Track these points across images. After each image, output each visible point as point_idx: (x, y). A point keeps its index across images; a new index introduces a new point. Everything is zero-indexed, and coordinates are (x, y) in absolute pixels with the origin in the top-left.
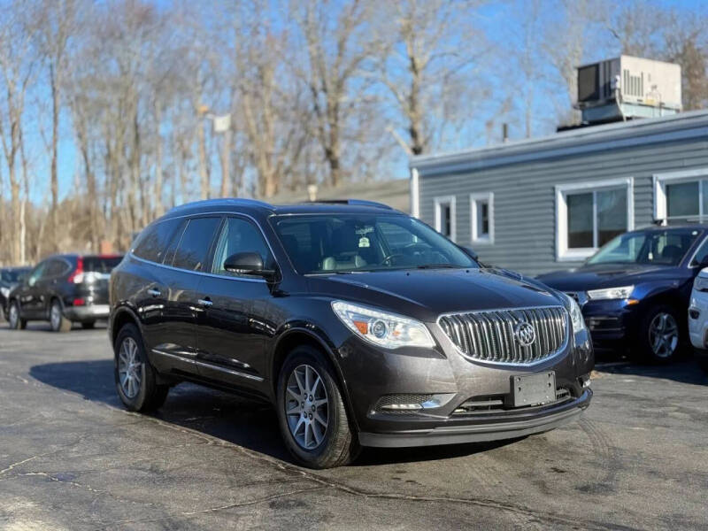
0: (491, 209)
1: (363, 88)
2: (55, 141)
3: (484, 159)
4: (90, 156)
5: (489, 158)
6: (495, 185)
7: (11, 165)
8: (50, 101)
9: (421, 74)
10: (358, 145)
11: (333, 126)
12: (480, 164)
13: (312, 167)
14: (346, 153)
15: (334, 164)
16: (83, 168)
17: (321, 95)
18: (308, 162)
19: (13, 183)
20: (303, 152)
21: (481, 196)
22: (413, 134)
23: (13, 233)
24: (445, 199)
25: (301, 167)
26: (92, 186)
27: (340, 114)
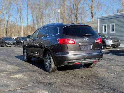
0: (115, 26)
1: (83, 4)
2: (28, 15)
3: (113, 16)
4: (34, 17)
5: (115, 16)
6: (115, 22)
7: (20, 19)
8: (27, 7)
9: (93, 2)
10: (81, 15)
11: (77, 12)
12: (113, 17)
13: (72, 19)
14: (79, 17)
15: (77, 19)
16: (32, 19)
17: (75, 6)
18: (72, 18)
19: (21, 22)
20: (71, 16)
21: (113, 24)
22: (92, 13)
23: (21, 30)
24: (105, 25)
25: (70, 19)
26: (34, 22)
27: (78, 9)
